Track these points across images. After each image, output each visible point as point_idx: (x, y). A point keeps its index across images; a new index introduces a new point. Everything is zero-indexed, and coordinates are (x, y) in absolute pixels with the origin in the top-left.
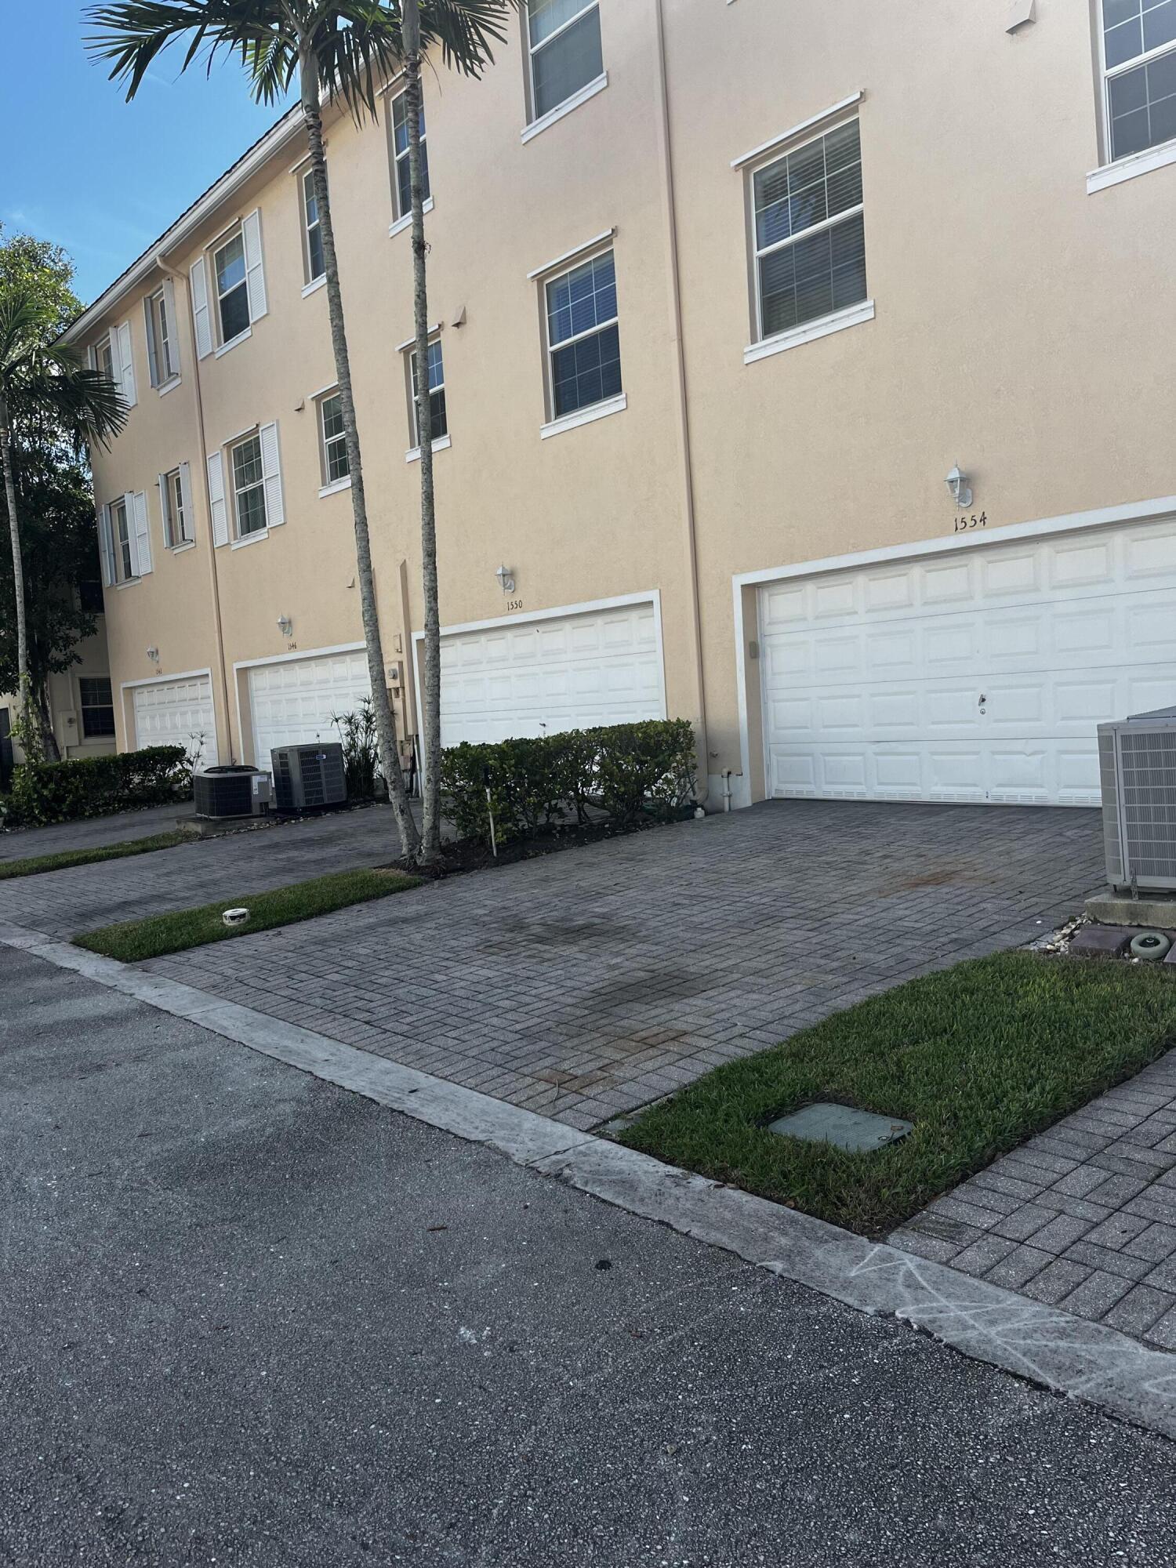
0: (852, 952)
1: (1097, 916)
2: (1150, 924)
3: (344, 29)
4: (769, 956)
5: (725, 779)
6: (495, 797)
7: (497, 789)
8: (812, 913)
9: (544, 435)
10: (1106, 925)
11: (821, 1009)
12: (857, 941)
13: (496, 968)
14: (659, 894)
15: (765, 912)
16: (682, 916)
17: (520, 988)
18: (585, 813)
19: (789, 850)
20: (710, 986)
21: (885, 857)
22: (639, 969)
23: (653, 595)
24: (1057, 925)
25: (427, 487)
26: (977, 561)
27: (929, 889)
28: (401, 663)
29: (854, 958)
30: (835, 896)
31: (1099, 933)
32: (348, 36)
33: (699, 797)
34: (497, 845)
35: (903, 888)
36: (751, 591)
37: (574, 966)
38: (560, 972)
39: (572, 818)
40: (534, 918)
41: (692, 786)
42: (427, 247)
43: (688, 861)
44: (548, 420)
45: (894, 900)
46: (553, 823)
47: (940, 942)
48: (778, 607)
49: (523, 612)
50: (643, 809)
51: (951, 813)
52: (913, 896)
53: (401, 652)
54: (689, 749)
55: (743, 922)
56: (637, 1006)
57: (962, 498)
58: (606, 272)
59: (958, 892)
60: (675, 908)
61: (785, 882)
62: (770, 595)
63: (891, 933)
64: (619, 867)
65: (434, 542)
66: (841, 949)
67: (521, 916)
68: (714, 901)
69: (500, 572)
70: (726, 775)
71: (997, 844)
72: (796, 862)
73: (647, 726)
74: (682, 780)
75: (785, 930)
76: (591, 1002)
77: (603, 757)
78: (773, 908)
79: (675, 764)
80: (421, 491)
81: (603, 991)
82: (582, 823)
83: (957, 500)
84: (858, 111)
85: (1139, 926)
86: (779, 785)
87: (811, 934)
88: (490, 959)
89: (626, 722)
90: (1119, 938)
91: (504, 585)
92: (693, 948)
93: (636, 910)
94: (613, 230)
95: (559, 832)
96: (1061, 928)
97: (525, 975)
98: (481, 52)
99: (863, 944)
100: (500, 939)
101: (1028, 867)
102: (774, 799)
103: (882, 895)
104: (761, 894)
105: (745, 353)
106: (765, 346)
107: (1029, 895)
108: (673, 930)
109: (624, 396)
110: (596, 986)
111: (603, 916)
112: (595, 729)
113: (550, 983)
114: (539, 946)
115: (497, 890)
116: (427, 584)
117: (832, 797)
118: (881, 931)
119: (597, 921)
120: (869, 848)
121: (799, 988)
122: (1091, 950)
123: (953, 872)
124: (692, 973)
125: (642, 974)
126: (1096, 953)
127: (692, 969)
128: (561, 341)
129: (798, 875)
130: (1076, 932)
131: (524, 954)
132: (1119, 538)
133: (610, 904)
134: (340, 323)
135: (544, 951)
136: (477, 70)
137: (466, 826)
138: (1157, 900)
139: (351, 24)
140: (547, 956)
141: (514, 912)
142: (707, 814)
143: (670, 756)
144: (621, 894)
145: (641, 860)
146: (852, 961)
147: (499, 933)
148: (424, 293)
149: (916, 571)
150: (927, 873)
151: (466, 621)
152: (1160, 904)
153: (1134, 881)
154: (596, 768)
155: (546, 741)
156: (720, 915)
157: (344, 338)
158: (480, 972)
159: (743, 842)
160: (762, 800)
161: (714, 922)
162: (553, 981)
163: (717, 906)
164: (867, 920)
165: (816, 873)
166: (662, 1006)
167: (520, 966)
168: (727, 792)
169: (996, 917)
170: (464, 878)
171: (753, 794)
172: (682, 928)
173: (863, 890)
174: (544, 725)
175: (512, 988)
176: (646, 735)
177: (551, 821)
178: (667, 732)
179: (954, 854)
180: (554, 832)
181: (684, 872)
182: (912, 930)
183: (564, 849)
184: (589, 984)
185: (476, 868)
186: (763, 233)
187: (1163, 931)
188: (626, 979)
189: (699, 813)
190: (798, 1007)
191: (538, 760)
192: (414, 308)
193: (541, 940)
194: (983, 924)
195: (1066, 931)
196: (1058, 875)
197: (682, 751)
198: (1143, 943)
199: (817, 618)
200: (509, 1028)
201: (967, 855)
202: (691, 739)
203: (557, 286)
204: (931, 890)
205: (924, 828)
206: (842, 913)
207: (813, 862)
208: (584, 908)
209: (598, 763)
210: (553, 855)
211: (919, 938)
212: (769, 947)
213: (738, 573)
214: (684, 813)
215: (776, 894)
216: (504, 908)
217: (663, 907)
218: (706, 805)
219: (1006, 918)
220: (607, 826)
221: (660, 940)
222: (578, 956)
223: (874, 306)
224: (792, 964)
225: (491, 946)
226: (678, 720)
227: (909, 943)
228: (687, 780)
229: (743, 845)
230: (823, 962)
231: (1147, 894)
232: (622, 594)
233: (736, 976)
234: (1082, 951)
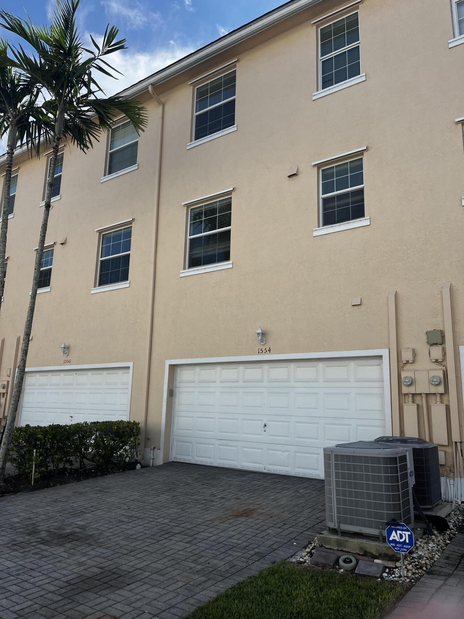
0: (207, 559)
1: (323, 544)
2: (347, 550)
3: (32, 121)
4: (165, 560)
5: (152, 451)
6: (38, 454)
7: (39, 450)
8: (188, 531)
9: (92, 292)
10: (327, 548)
11: (192, 601)
12: (210, 551)
13: (15, 561)
14: (113, 514)
15: (165, 529)
16: (123, 530)
17: (25, 577)
18: (84, 463)
19: (179, 490)
20: (132, 581)
21: (222, 498)
22: (95, 566)
23: (130, 364)
24: (303, 546)
25: (32, 305)
26: (266, 366)
27: (243, 519)
28: (8, 382)
29: (209, 563)
30: (200, 521)
31: (324, 554)
32: (33, 124)
33: (139, 458)
34: (35, 479)
35: (231, 517)
36: (173, 368)
37: (59, 561)
38: (51, 566)
39: (76, 465)
40: (43, 526)
41: (137, 453)
42: (51, 207)
43: (130, 494)
44: (95, 286)
45: (227, 525)
46: (66, 468)
47: (250, 554)
48: (184, 375)
49: (70, 365)
50: (112, 463)
51: (250, 476)
52: (235, 524)
53: (10, 376)
54: (137, 435)
55: (154, 535)
56: (90, 595)
57: (262, 340)
58: (128, 234)
59: (256, 522)
60: (119, 524)
61: (175, 510)
62: (181, 370)
63: (226, 547)
64: (95, 496)
65: (31, 329)
66: (203, 556)
67: (37, 524)
68: (140, 520)
69: (63, 346)
70: (153, 448)
71: (271, 495)
72: (182, 498)
73: (119, 423)
74: (132, 450)
75: (175, 542)
76: (63, 591)
77: (96, 437)
78: (169, 527)
79: (130, 442)
80: (29, 306)
81: (72, 582)
82: (81, 468)
83: (260, 341)
84: (231, 194)
85: (342, 550)
86: (176, 455)
87: (188, 545)
88: (12, 554)
89: (110, 420)
90: (334, 557)
91: (64, 352)
92: (125, 552)
93: (99, 524)
94: (133, 219)
95: (68, 473)
96: (305, 547)
97: (30, 567)
98: (88, 144)
99: (213, 554)
100: (21, 539)
101: (286, 509)
102: (173, 462)
103: (222, 521)
104: (163, 517)
105: (181, 273)
106: (189, 272)
107: (289, 526)
108: (117, 539)
109: (129, 282)
110: (70, 577)
111: (82, 527)
112: (94, 423)
113: (43, 574)
114: (42, 546)
115: (28, 506)
116: (23, 347)
117: (199, 463)
118: (221, 545)
119: (78, 530)
120: (215, 493)
121: (180, 584)
122: (321, 564)
123: (253, 510)
124: (124, 571)
125: (96, 570)
126: (324, 566)
127: (124, 568)
128: (105, 257)
129: (182, 506)
130: (313, 551)
131: (32, 551)
132: (321, 365)
133: (86, 519)
134: (5, 230)
135: (45, 550)
136: (85, 149)
137: (20, 468)
138: (349, 537)
139: (35, 120)
140: (46, 553)
141: (34, 522)
142: (142, 467)
143: (128, 438)
144: (93, 513)
145: (107, 492)
146: (208, 565)
147: (22, 535)
148: (46, 224)
149: (241, 367)
150: (242, 509)
151: (43, 366)
152: (352, 540)
153: (339, 526)
154: (92, 442)
155: (70, 427)
156: (142, 530)
157: (6, 237)
158: (4, 563)
159: (157, 484)
160: (168, 462)
161: (138, 535)
162: (45, 572)
163: (141, 523)
164: (215, 537)
165: (190, 506)
166: (104, 596)
167: (28, 560)
168: (152, 457)
169: (275, 539)
170: (12, 497)
171: (164, 458)
172: (122, 538)
173: (212, 517)
174: (72, 417)
175: (20, 577)
176: (119, 428)
177: (66, 466)
178: (128, 427)
179: (253, 499)
180: (66, 473)
181: (127, 501)
182: (236, 545)
183: (69, 483)
184: (65, 576)
185: (21, 491)
186: (192, 230)
187: (353, 554)
188: (88, 574)
189: (138, 466)
190: (179, 599)
191: (63, 437)
192: (40, 229)
193: (44, 542)
194: (269, 543)
195: (308, 550)
196: (299, 515)
197: (134, 436)
198: (345, 561)
199: (199, 382)
200: (11, 609)
201: (258, 500)
202: (139, 431)
203: (107, 236)
204: (244, 520)
205: (239, 483)
206: (203, 532)
207: (190, 499)
208: (72, 521)
209: (94, 439)
210: (63, 486)
211: (239, 550)
212: (166, 554)
213: (168, 359)
214: (130, 466)
215: (171, 517)
216: (29, 519)
217: (114, 523)
218: (142, 462)
219: (279, 540)
220: (93, 471)
221: (109, 545)
222: (64, 554)
223: (232, 263)
224: (177, 566)
225: (15, 545)
226: (134, 421)
227: (235, 554)
228: (135, 450)
229: (157, 486)
230: (193, 565)
231: (345, 533)
232: (117, 362)
233: (147, 574)
234: (317, 564)
